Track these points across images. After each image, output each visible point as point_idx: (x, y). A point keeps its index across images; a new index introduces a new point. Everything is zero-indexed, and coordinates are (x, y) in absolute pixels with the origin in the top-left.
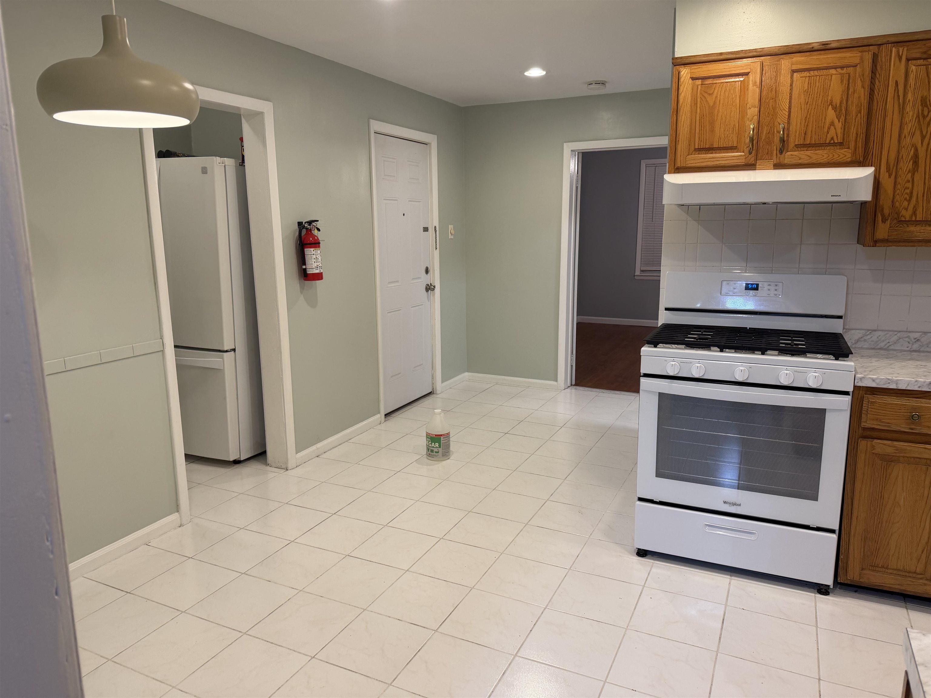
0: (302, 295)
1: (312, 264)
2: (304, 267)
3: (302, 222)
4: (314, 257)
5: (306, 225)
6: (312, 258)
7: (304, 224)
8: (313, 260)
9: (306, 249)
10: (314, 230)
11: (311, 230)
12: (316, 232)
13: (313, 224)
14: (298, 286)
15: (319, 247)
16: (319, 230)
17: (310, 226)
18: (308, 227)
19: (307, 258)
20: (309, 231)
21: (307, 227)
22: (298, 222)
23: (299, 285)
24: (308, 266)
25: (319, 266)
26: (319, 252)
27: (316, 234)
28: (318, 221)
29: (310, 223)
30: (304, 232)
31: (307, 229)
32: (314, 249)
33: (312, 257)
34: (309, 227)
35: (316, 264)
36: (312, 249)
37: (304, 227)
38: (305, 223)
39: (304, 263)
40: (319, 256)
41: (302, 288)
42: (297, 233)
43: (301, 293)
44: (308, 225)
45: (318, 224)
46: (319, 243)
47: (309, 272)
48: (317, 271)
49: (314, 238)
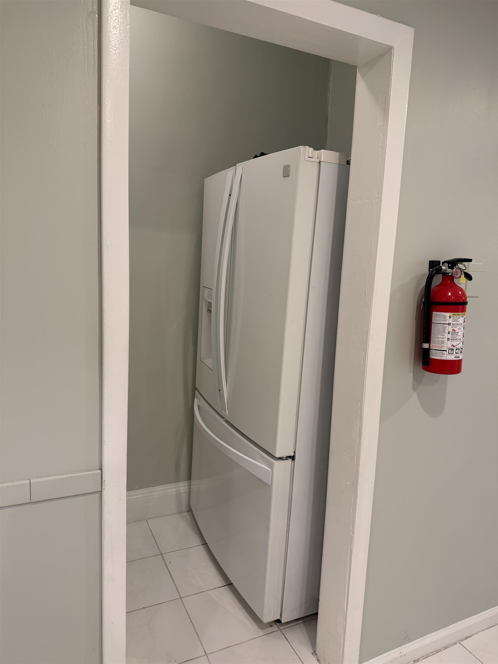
0: (415, 394)
1: (443, 342)
2: (426, 346)
3: (440, 261)
4: (450, 328)
5: (444, 268)
6: (444, 332)
7: (441, 265)
8: (446, 336)
9: (434, 313)
10: (460, 277)
11: (452, 278)
12: (462, 282)
13: (460, 265)
14: (409, 377)
15: (463, 311)
16: (469, 277)
17: (453, 269)
18: (447, 272)
19: (435, 329)
20: (449, 279)
21: (446, 270)
22: (431, 262)
23: (412, 374)
24: (434, 345)
25: (458, 347)
26: (461, 320)
27: (462, 286)
28: (470, 260)
29: (453, 263)
30: (438, 280)
31: (445, 274)
32: (451, 314)
33: (444, 329)
34: (449, 270)
35: (449, 344)
36: (448, 314)
37: (439, 271)
38: (443, 263)
39: (428, 340)
40: (459, 329)
41: (417, 381)
42: (424, 283)
43: (415, 389)
44: (449, 268)
45: (470, 268)
46: (465, 303)
47: (435, 356)
48: (451, 357)
49: (455, 293)
